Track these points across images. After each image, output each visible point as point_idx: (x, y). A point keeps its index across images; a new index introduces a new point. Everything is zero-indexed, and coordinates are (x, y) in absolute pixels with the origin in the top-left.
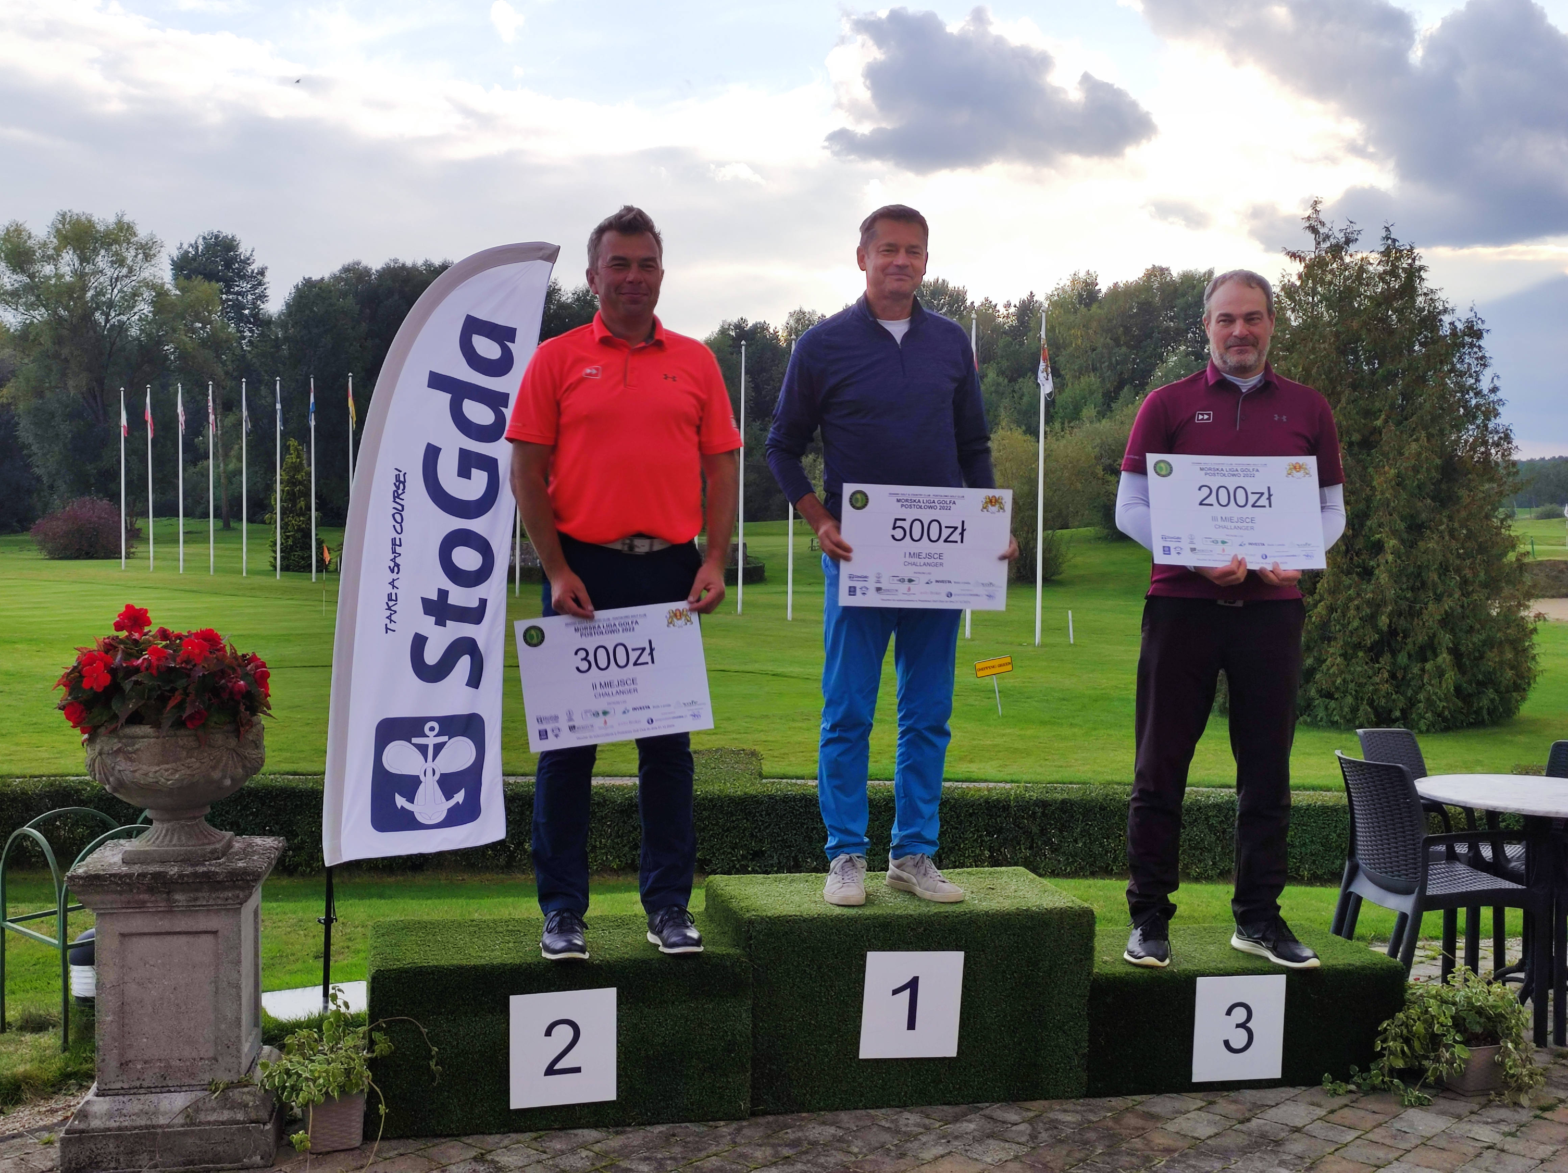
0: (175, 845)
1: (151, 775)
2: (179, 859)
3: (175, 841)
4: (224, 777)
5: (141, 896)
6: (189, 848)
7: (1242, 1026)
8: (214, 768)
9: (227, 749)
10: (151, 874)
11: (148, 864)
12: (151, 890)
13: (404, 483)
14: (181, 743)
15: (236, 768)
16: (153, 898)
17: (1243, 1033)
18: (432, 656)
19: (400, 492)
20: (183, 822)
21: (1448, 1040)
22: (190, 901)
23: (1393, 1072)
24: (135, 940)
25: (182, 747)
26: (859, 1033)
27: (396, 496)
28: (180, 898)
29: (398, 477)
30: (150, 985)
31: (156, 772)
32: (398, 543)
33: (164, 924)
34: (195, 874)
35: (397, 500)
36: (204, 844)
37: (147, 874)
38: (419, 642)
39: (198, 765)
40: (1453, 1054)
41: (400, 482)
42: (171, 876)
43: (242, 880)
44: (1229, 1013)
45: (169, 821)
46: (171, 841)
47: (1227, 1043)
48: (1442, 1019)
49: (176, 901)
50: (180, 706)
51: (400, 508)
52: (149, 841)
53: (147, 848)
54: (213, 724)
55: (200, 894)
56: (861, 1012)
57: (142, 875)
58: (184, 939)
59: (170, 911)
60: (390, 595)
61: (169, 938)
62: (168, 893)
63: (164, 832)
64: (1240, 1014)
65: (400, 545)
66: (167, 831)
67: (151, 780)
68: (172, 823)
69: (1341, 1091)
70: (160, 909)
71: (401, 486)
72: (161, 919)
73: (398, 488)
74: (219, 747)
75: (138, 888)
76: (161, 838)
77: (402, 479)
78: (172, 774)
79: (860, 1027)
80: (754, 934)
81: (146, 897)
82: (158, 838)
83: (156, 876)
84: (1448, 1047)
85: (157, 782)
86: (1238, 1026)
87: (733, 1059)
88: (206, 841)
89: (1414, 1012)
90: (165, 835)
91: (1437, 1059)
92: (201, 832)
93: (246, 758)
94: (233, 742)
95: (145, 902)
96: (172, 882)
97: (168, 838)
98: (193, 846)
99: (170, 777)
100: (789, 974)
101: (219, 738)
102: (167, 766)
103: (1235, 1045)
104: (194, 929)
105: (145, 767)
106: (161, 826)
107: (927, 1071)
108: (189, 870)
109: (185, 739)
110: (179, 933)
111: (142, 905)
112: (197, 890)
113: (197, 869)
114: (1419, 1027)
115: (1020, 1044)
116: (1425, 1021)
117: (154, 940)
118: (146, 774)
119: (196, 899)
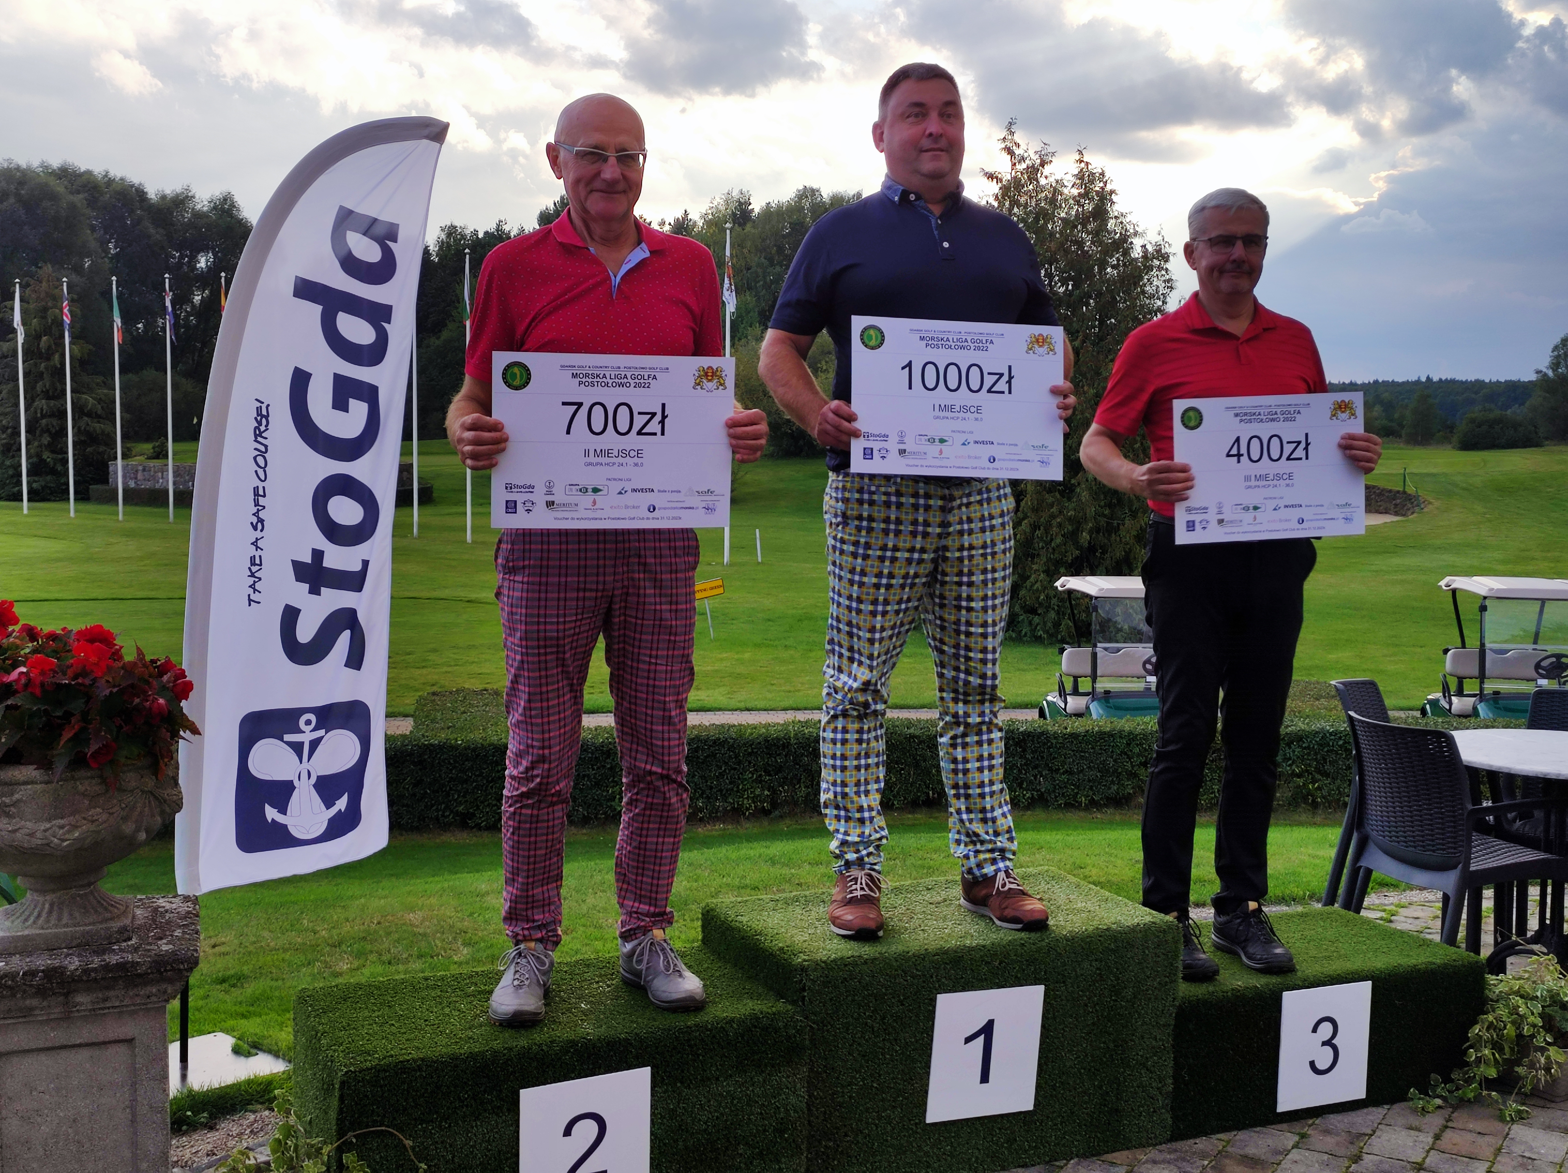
0: (66, 925)
1: (39, 835)
2: (75, 943)
3: (65, 920)
4: (138, 830)
5: (28, 1002)
6: (87, 928)
7: (1328, 1043)
8: (125, 819)
9: (143, 791)
10: (43, 971)
11: (30, 954)
12: (41, 992)
13: (267, 417)
14: (81, 788)
15: (153, 816)
16: (45, 1003)
17: (1329, 1050)
18: (305, 633)
19: (263, 428)
20: (73, 891)
21: (1539, 1041)
22: (98, 1003)
23: (1489, 1084)
24: (15, 1060)
25: (84, 795)
26: (926, 1092)
27: (258, 434)
28: (83, 999)
29: (259, 409)
30: (39, 1119)
31: (45, 831)
32: (261, 493)
33: (56, 1036)
34: (107, 967)
35: (259, 439)
36: (106, 920)
37: (38, 971)
38: (290, 616)
39: (105, 817)
40: (1548, 1058)
41: (262, 417)
42: (72, 972)
43: (173, 969)
44: (1315, 1030)
45: (53, 891)
46: (59, 919)
47: (1312, 1064)
48: (1531, 1019)
49: (78, 1004)
50: (79, 739)
51: (263, 449)
52: (26, 920)
53: (26, 932)
54: (123, 760)
55: (112, 993)
56: (929, 1068)
57: (31, 973)
58: (85, 1053)
59: (67, 1018)
60: (253, 561)
61: (64, 1054)
62: (66, 995)
63: (47, 906)
64: (1326, 1030)
65: (264, 496)
66: (52, 905)
67: (39, 842)
68: (58, 894)
69: (1431, 1109)
70: (52, 1017)
71: (264, 421)
72: (53, 1029)
73: (260, 423)
74: (132, 791)
75: (25, 992)
76: (44, 915)
77: (264, 412)
78: (69, 832)
79: (928, 1085)
80: (809, 984)
81: (35, 1002)
82: (39, 916)
83: (51, 973)
84: (1543, 1050)
85: (48, 845)
86: (1324, 1044)
87: (786, 1140)
88: (108, 915)
89: (1502, 1012)
90: (50, 912)
91: (1532, 1066)
92: (99, 902)
93: (165, 801)
94: (150, 783)
95: (32, 1009)
96: (73, 980)
97: (55, 915)
98: (93, 924)
99: (67, 836)
100: (848, 1029)
101: (131, 779)
102: (62, 822)
103: (1321, 1066)
104: (101, 1039)
105: (29, 824)
106: (41, 899)
107: (1000, 1129)
108: (96, 962)
109: (87, 783)
110: (80, 1046)
111: (27, 1013)
112: (108, 988)
113: (106, 957)
114: (1510, 1031)
115: (1100, 1087)
116: (1513, 1023)
117: (43, 1057)
118: (32, 835)
119: (105, 1000)
